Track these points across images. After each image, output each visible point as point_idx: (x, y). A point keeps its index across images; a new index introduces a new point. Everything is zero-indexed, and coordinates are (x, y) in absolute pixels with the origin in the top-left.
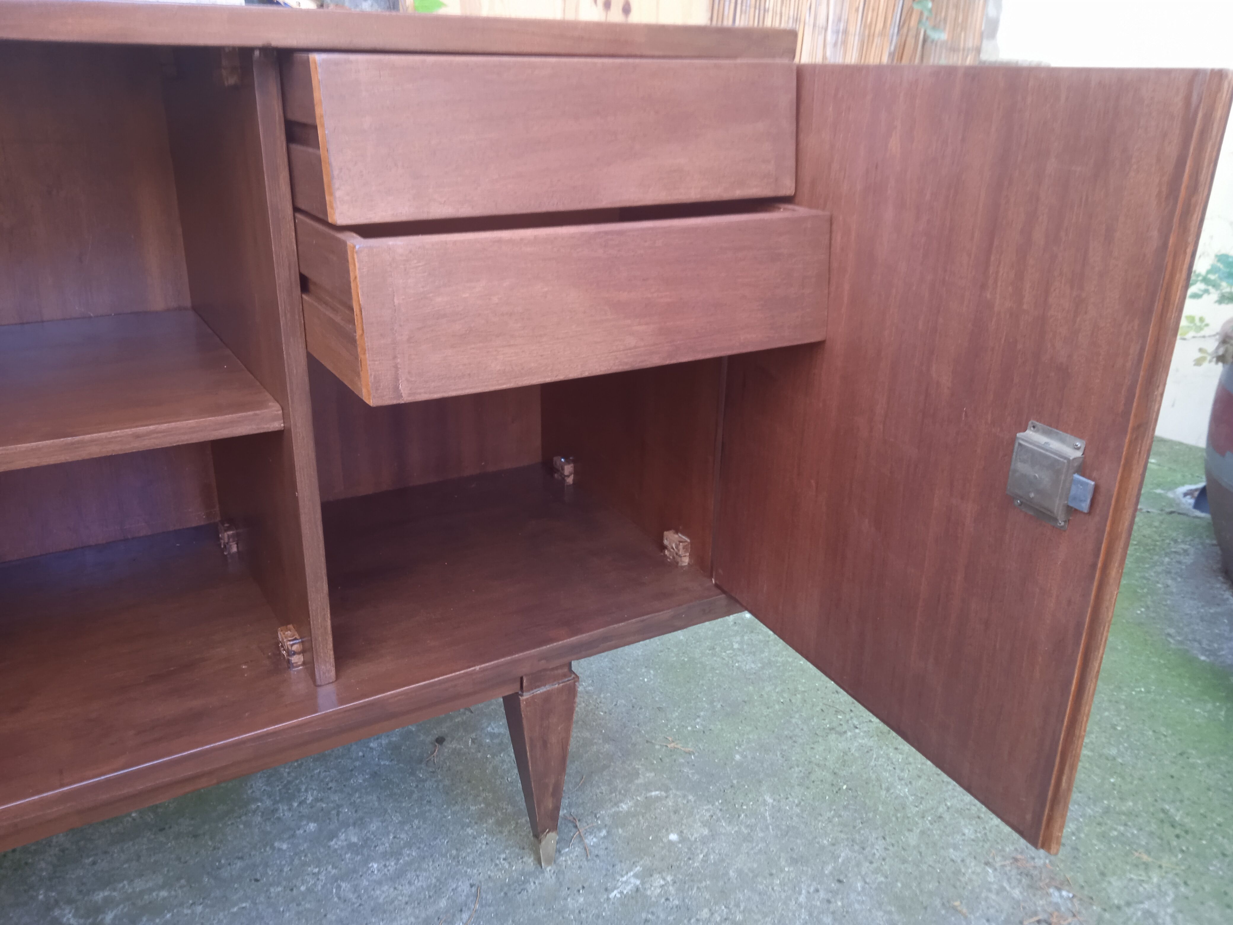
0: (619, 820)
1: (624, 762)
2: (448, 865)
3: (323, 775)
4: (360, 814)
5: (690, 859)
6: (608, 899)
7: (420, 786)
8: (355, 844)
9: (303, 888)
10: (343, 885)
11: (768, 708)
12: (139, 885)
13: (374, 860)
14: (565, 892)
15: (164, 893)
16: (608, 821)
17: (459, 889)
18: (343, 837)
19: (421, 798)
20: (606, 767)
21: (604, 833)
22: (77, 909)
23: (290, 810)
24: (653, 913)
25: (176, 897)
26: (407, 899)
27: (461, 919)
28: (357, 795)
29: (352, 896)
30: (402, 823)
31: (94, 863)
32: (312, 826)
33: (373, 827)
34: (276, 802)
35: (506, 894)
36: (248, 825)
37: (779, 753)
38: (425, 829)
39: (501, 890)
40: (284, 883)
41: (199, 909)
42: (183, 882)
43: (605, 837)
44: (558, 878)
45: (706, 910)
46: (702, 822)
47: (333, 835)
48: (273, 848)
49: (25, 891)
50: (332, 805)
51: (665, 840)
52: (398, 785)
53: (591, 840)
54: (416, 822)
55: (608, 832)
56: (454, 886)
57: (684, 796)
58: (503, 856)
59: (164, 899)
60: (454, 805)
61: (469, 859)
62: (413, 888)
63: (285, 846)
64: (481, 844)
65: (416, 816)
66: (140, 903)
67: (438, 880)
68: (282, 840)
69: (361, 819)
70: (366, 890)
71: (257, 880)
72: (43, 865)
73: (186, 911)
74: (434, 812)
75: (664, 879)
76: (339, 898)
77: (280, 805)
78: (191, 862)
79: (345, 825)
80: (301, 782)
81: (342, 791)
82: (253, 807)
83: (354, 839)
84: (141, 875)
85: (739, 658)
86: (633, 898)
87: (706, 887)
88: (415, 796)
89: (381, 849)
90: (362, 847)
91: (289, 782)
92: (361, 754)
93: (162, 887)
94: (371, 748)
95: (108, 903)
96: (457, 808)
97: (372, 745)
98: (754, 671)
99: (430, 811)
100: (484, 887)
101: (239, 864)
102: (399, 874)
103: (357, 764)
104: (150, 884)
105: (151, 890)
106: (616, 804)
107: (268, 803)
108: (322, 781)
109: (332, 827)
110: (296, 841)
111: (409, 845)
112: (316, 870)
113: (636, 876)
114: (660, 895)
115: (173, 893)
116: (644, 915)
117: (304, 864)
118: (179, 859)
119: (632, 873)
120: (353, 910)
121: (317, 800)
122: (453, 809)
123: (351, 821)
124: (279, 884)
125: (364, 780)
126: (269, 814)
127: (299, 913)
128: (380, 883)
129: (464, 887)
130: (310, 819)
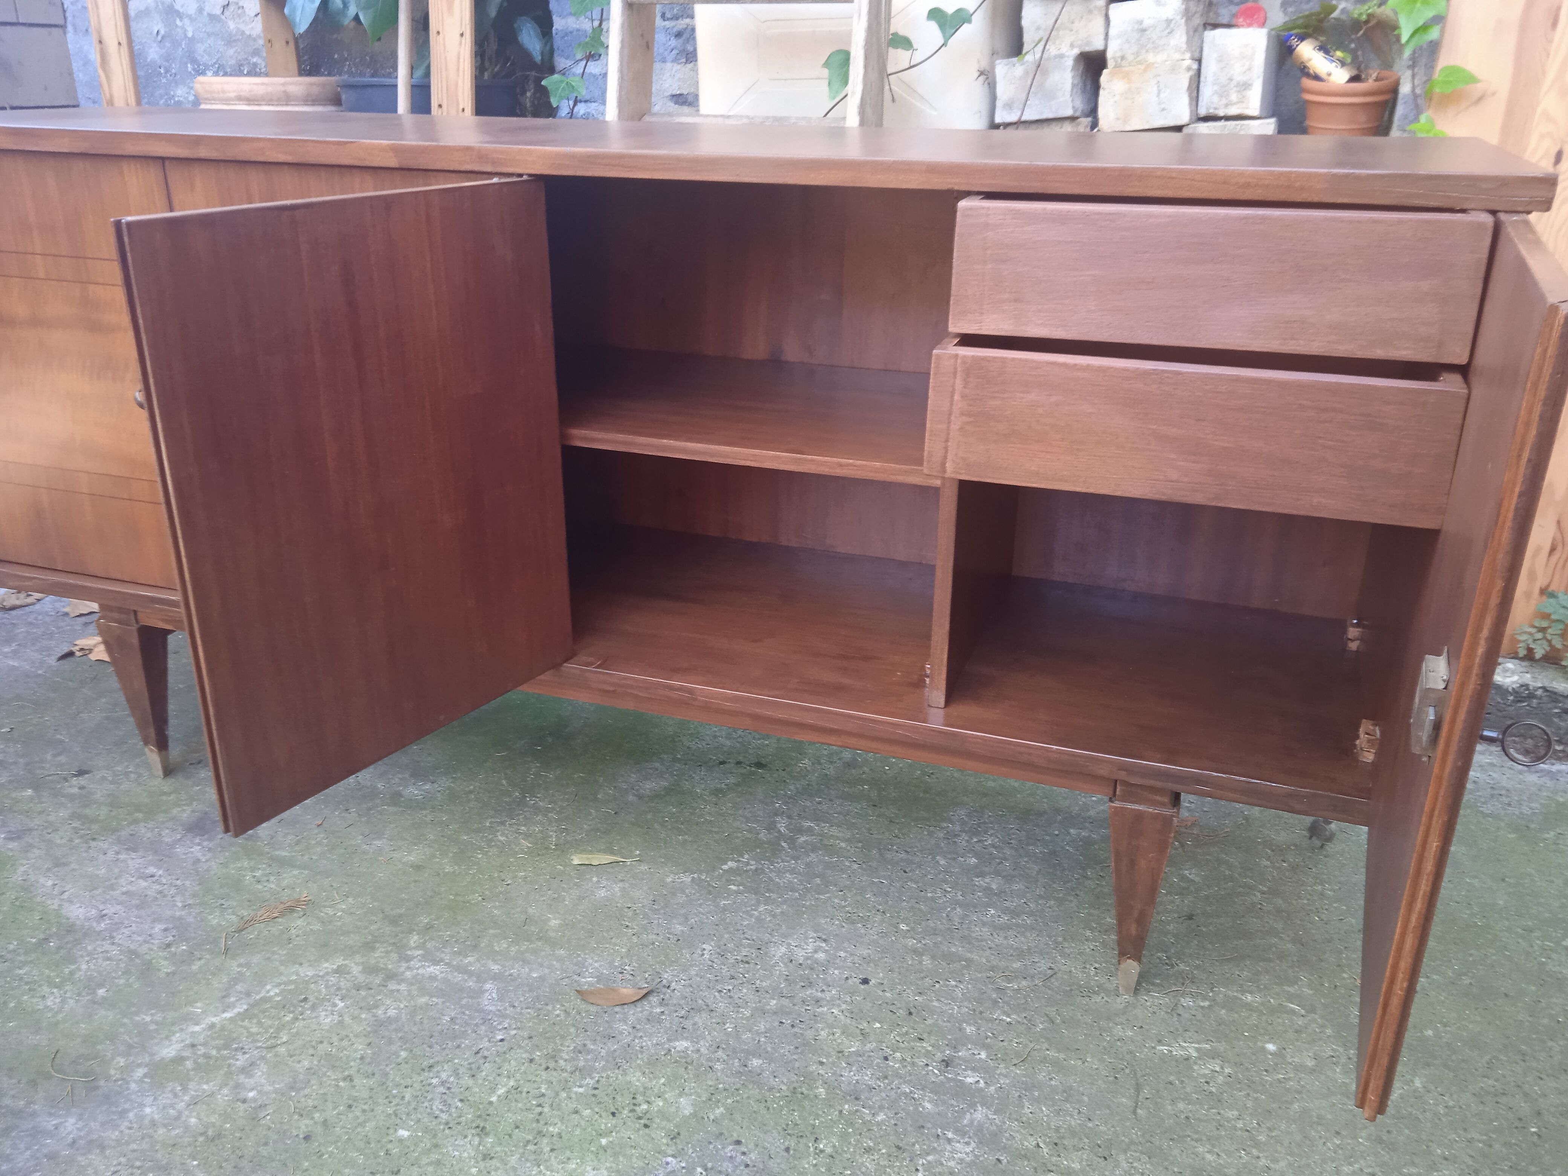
0: (1231, 1004)
1: (1292, 967)
2: (1047, 944)
3: (1013, 831)
4: (1016, 873)
5: (1266, 1071)
6: (1154, 1048)
7: (1081, 881)
8: (991, 889)
9: (929, 895)
10: (958, 910)
11: (1531, 1016)
12: (834, 831)
13: (995, 908)
14: (1122, 1019)
15: (843, 845)
16: (1220, 998)
17: (1038, 964)
18: (987, 880)
19: (1073, 889)
20: (1269, 960)
21: (1207, 1004)
22: (790, 824)
23: (967, 841)
24: (1182, 1082)
25: (849, 851)
26: (993, 946)
27: (1020, 983)
28: (1026, 859)
29: (957, 920)
30: (1041, 897)
31: (820, 803)
32: (974, 860)
33: (1016, 887)
34: (963, 831)
35: (1071, 990)
36: (931, 834)
37: (1487, 1057)
38: (1053, 911)
39: (1070, 986)
40: (920, 885)
41: (856, 866)
42: (860, 845)
43: (1202, 1007)
44: (1126, 1007)
45: (1236, 1113)
46: (1315, 1054)
47: (982, 875)
48: (934, 858)
49: (773, 797)
50: (1000, 855)
51: (1259, 1044)
52: (1064, 870)
53: (1187, 1002)
54: (1052, 902)
55: (1210, 1006)
56: (1036, 960)
57: (1323, 1026)
58: (1097, 965)
59: (841, 848)
60: (1095, 909)
61: (1067, 951)
62: (1005, 942)
63: (942, 862)
64: (1087, 947)
65: (1056, 899)
66: (826, 842)
67: (1029, 949)
68: (945, 857)
69: (1014, 876)
70: (970, 922)
71: (905, 872)
72: (792, 787)
73: (847, 864)
74: (1073, 905)
75: (1222, 1068)
76: (948, 916)
77: (964, 834)
78: (875, 836)
79: (997, 873)
80: (992, 828)
81: (1016, 850)
82: (945, 825)
83: (994, 886)
84: (839, 826)
85: (1554, 956)
86: (1177, 1061)
87: (1256, 1099)
88: (1069, 885)
89: (1007, 904)
90: (996, 894)
91: (985, 823)
92: (1057, 832)
93: (846, 841)
94: (1069, 833)
95: (810, 830)
96: (1096, 912)
97: (1072, 831)
98: (1560, 976)
99: (1071, 901)
100: (1059, 975)
101: (903, 855)
102: (1005, 928)
103: (1047, 838)
104: (840, 835)
105: (838, 838)
106: (1243, 992)
107: (957, 828)
108: (1009, 835)
109: (987, 869)
110: (953, 864)
111: (1031, 914)
112: (949, 890)
113: (1198, 1050)
114: (1204, 1076)
115: (849, 848)
116: (1172, 1078)
117: (945, 881)
118: (869, 829)
119: (1196, 1046)
120: (949, 929)
121: (993, 846)
122: (1092, 911)
123: (1004, 874)
124: (917, 882)
125: (1041, 853)
126: (951, 836)
127: (912, 907)
128: (984, 924)
129: (1043, 965)
130: (977, 855)
